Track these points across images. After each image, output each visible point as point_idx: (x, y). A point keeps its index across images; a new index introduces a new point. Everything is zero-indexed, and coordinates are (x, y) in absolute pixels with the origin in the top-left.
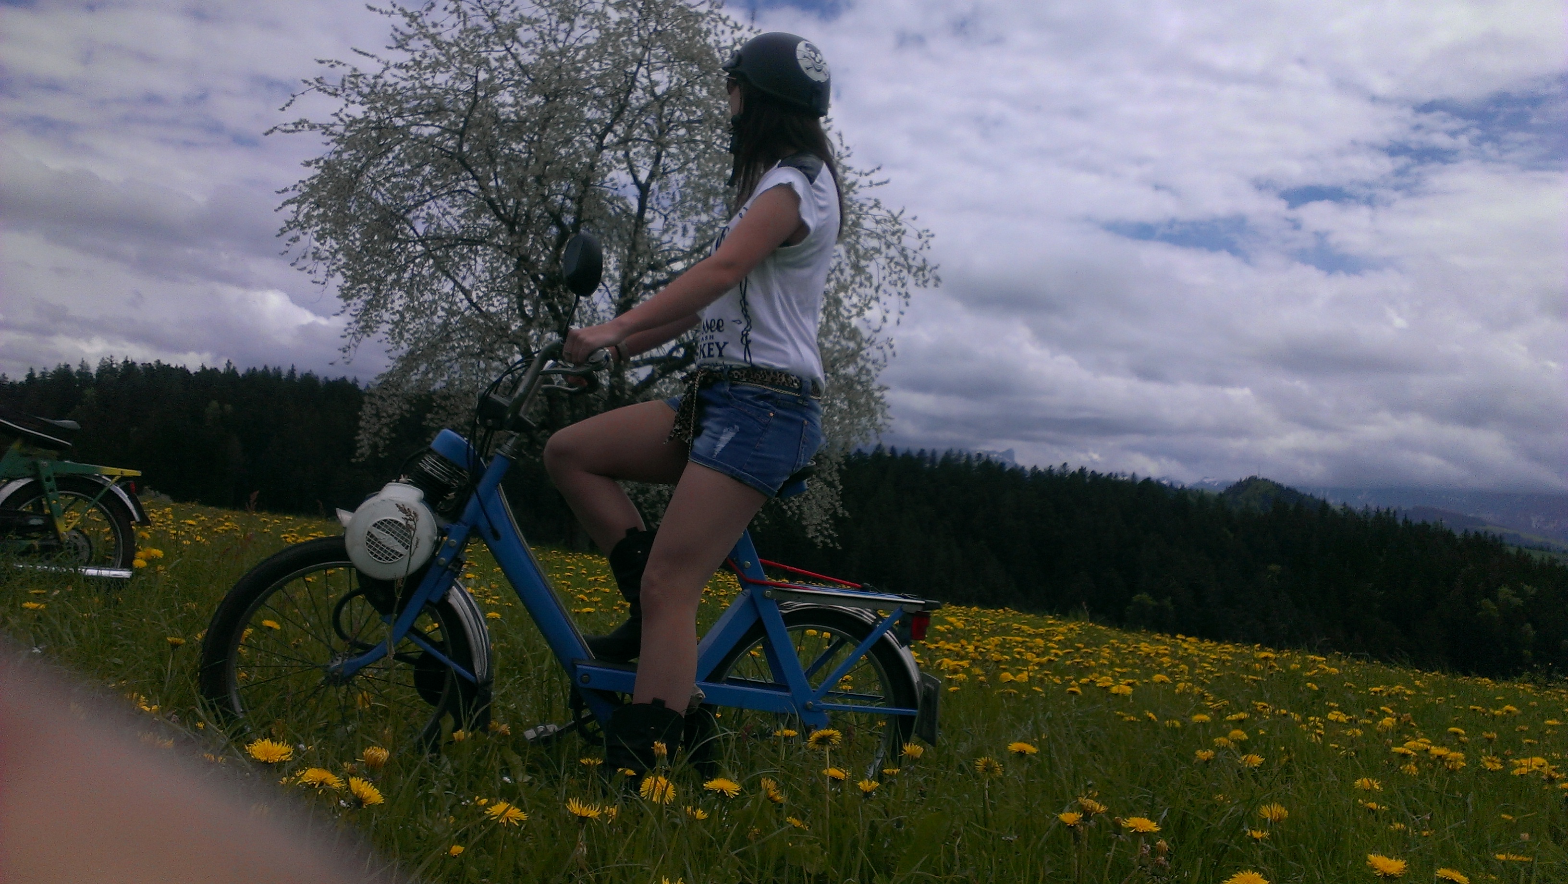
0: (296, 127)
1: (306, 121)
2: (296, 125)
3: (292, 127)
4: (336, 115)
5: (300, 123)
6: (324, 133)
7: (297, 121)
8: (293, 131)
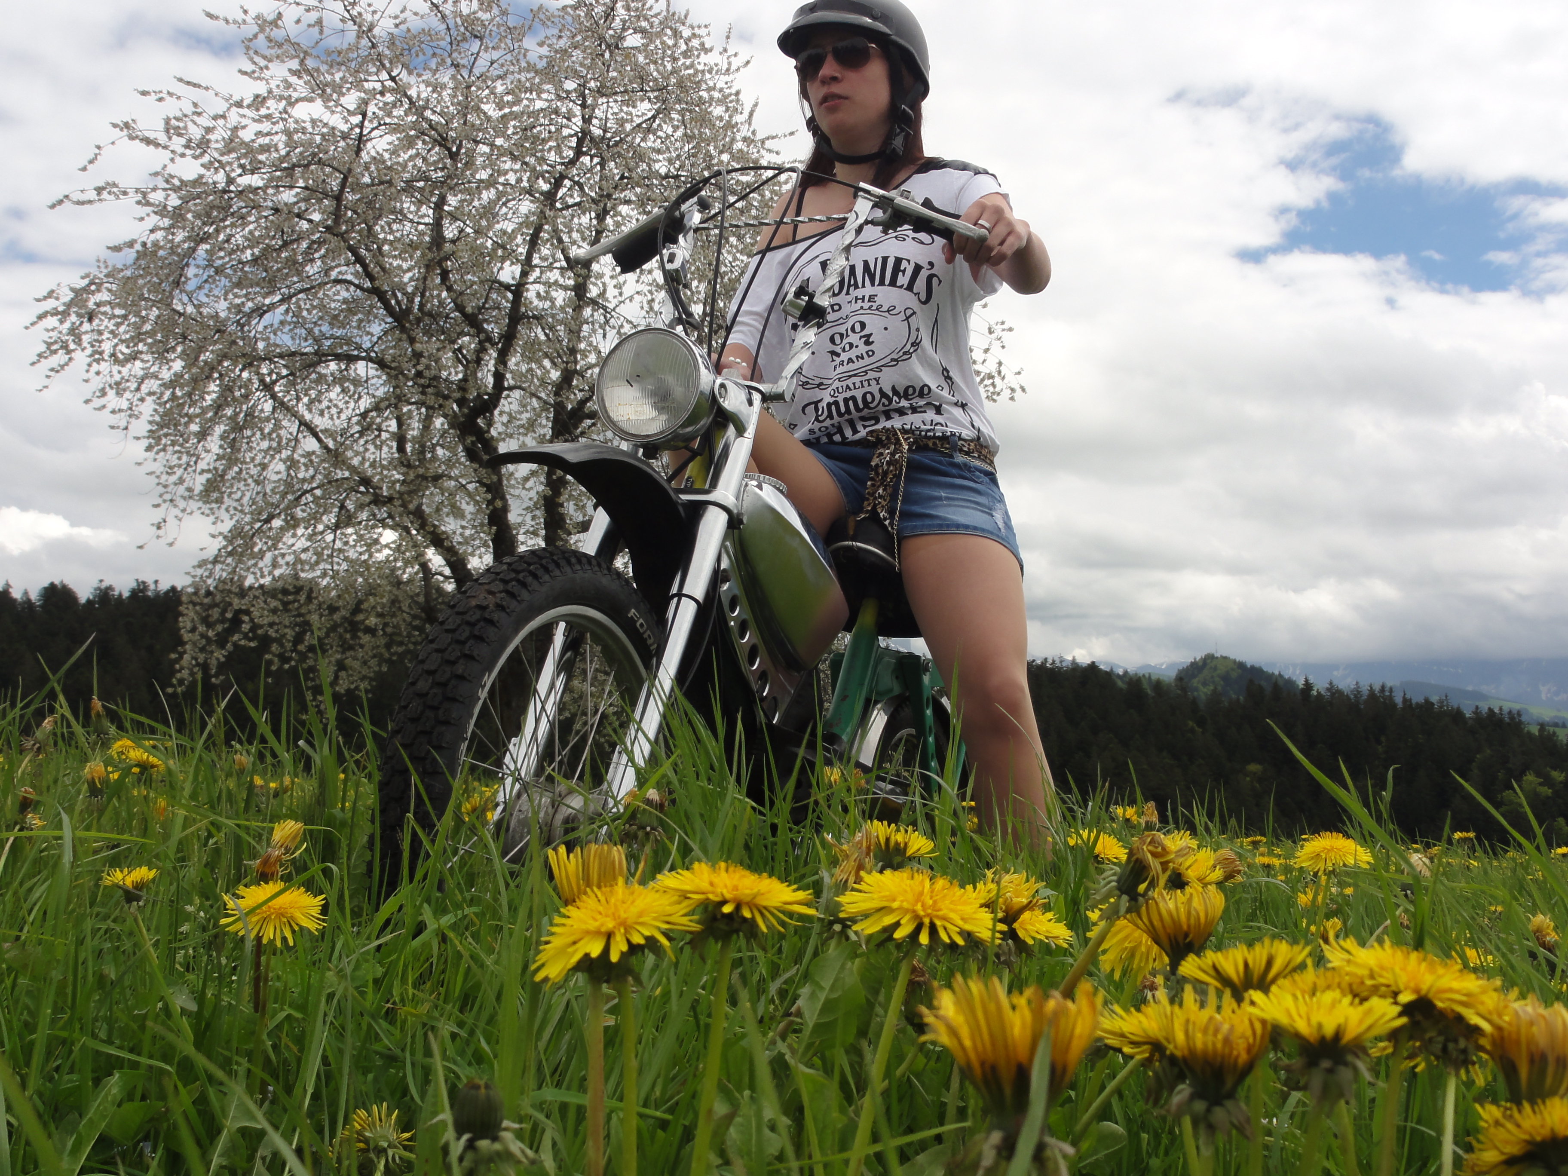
0: (99, 194)
1: (115, 185)
2: (99, 190)
3: (92, 195)
4: (156, 174)
5: (104, 188)
6: (139, 203)
7: (101, 184)
8: (90, 202)
